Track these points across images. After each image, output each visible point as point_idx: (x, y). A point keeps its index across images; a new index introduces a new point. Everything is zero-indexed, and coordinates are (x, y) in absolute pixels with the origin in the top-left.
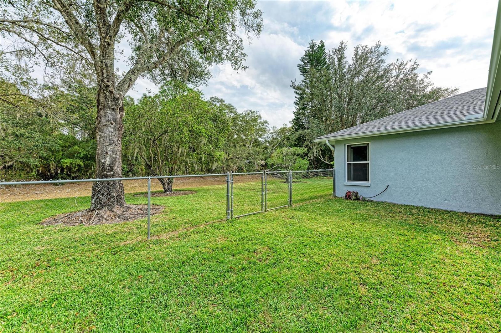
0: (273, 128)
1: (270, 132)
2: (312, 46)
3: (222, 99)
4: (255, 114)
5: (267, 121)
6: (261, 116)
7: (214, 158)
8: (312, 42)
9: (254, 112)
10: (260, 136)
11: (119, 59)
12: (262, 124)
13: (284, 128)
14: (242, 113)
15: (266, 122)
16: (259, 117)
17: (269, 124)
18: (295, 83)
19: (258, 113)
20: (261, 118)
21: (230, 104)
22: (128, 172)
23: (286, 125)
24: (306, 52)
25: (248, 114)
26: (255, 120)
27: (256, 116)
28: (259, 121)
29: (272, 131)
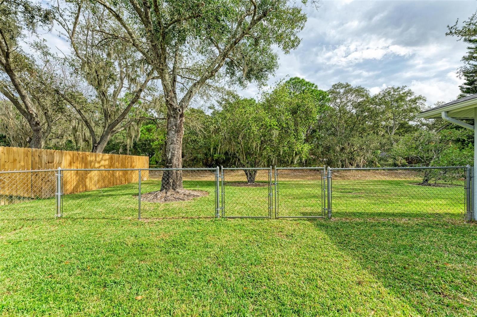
3: (347, 84)
4: (400, 91)
5: (423, 96)
6: (412, 91)
7: (294, 151)
9: (398, 88)
12: (414, 101)
14: (380, 94)
15: (420, 98)
16: (409, 93)
17: (425, 100)
18: (457, 26)
19: (406, 88)
21: (359, 87)
25: (389, 93)
26: (401, 99)
27: (403, 93)
28: (408, 98)
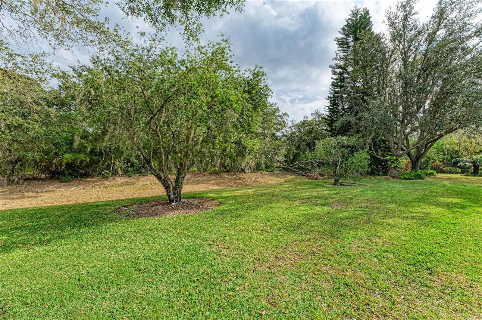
0: (292, 122)
1: (289, 126)
2: (355, 14)
4: (273, 107)
5: (287, 113)
6: (279, 109)
8: (354, 8)
10: (278, 130)
11: (107, 3)
12: (281, 117)
13: (304, 121)
16: (277, 110)
17: (288, 117)
19: (277, 105)
20: (279, 111)
22: (140, 168)
23: (307, 117)
24: (347, 21)
26: (273, 113)
27: (275, 109)
28: (277, 114)
29: (290, 124)
